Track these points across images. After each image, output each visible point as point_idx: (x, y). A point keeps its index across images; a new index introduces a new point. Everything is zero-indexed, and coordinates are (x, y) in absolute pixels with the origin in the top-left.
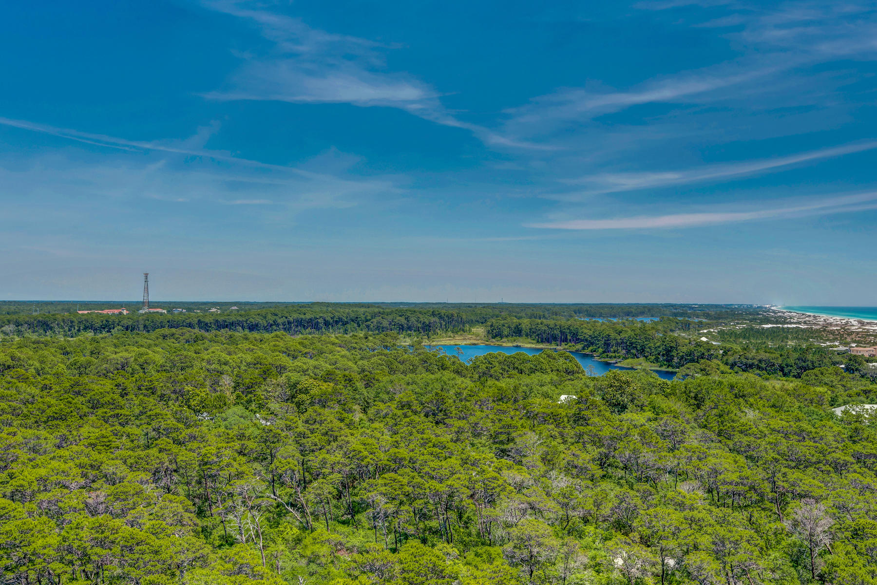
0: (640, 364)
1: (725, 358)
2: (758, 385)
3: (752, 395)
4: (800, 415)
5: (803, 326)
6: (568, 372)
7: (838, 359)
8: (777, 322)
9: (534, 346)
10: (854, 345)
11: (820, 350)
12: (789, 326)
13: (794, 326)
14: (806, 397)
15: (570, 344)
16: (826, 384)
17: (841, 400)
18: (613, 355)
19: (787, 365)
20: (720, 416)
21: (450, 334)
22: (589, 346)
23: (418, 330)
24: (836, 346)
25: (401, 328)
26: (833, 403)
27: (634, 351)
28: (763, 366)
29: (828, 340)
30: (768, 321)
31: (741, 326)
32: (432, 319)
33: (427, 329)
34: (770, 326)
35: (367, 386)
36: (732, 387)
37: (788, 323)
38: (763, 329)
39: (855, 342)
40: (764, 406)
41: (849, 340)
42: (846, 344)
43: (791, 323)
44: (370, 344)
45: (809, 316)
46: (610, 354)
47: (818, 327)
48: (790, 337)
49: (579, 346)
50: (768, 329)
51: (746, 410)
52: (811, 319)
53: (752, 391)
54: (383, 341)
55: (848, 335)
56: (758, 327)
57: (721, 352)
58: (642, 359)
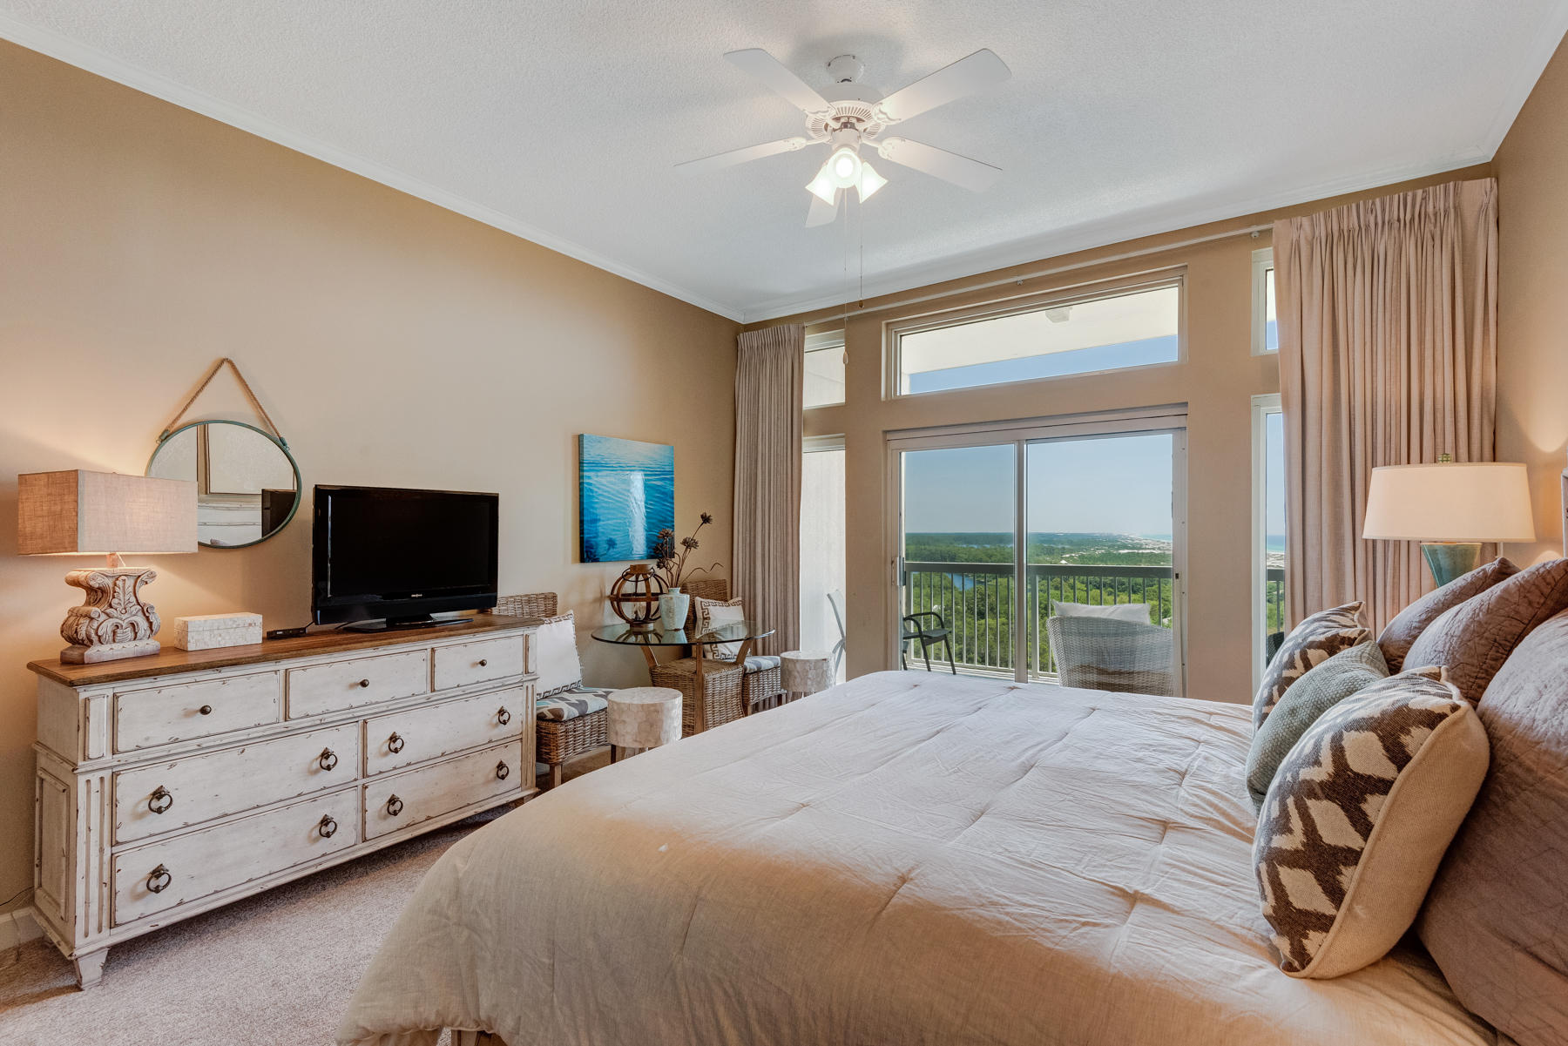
31: (1100, 552)
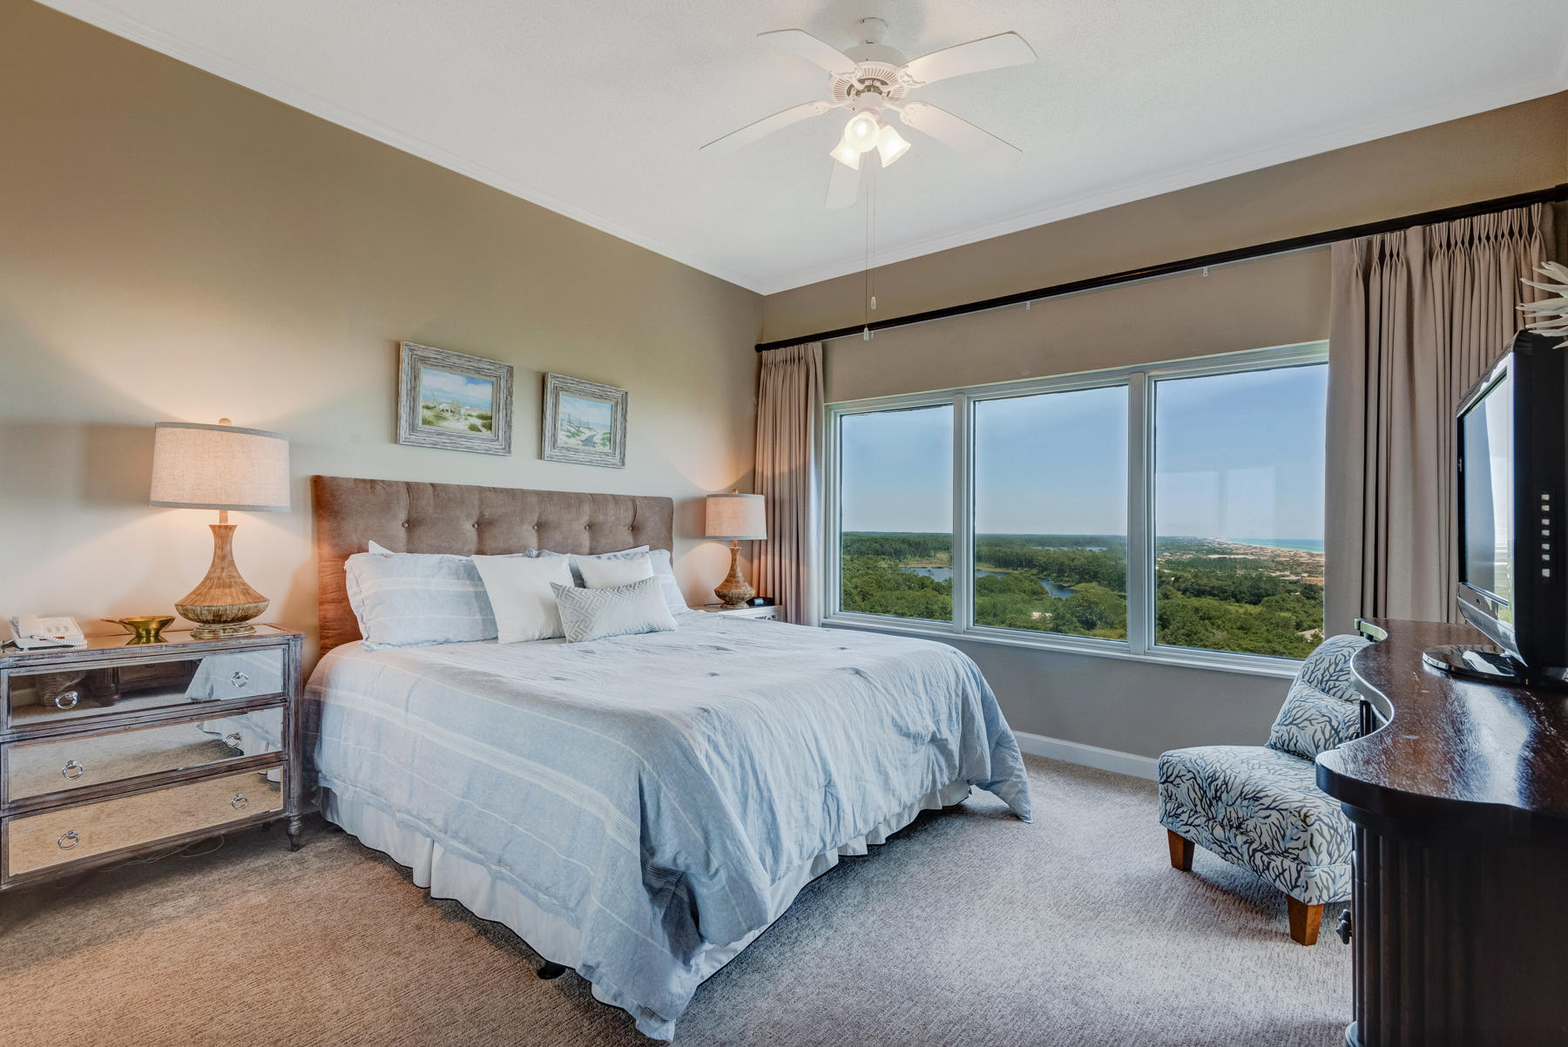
0: (1093, 588)
1: (1177, 585)
2: (1223, 609)
3: (1218, 618)
4: (1270, 637)
5: (1251, 557)
6: (1034, 593)
7: (1292, 587)
8: (1223, 553)
9: (992, 570)
10: (1306, 575)
11: (1271, 579)
12: (1236, 557)
13: (1242, 556)
14: (1272, 621)
15: (1026, 569)
16: (1288, 609)
17: (1305, 625)
18: (1067, 579)
19: (1240, 592)
20: (1188, 635)
21: (917, 558)
22: (1042, 572)
23: (890, 554)
24: (1288, 576)
25: (877, 553)
26: (1299, 626)
27: (1087, 577)
28: (1216, 592)
29: (1278, 570)
30: (1215, 552)
32: (903, 546)
33: (898, 554)
34: (1216, 556)
35: (864, 600)
36: (1197, 610)
37: (1234, 554)
38: (1210, 559)
39: (1306, 572)
40: (1232, 628)
41: (1299, 570)
42: (1297, 574)
43: (1238, 554)
44: (856, 566)
45: (1256, 548)
46: (1065, 579)
47: (1265, 558)
48: (1238, 566)
49: (1035, 571)
50: (1215, 559)
51: (1214, 631)
52: (1258, 550)
53: (1218, 614)
54: (867, 563)
55: (1298, 565)
56: (1205, 557)
57: (1173, 579)
58: (1094, 584)
